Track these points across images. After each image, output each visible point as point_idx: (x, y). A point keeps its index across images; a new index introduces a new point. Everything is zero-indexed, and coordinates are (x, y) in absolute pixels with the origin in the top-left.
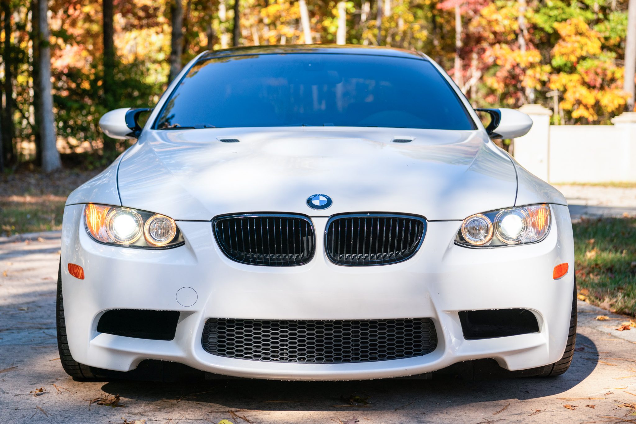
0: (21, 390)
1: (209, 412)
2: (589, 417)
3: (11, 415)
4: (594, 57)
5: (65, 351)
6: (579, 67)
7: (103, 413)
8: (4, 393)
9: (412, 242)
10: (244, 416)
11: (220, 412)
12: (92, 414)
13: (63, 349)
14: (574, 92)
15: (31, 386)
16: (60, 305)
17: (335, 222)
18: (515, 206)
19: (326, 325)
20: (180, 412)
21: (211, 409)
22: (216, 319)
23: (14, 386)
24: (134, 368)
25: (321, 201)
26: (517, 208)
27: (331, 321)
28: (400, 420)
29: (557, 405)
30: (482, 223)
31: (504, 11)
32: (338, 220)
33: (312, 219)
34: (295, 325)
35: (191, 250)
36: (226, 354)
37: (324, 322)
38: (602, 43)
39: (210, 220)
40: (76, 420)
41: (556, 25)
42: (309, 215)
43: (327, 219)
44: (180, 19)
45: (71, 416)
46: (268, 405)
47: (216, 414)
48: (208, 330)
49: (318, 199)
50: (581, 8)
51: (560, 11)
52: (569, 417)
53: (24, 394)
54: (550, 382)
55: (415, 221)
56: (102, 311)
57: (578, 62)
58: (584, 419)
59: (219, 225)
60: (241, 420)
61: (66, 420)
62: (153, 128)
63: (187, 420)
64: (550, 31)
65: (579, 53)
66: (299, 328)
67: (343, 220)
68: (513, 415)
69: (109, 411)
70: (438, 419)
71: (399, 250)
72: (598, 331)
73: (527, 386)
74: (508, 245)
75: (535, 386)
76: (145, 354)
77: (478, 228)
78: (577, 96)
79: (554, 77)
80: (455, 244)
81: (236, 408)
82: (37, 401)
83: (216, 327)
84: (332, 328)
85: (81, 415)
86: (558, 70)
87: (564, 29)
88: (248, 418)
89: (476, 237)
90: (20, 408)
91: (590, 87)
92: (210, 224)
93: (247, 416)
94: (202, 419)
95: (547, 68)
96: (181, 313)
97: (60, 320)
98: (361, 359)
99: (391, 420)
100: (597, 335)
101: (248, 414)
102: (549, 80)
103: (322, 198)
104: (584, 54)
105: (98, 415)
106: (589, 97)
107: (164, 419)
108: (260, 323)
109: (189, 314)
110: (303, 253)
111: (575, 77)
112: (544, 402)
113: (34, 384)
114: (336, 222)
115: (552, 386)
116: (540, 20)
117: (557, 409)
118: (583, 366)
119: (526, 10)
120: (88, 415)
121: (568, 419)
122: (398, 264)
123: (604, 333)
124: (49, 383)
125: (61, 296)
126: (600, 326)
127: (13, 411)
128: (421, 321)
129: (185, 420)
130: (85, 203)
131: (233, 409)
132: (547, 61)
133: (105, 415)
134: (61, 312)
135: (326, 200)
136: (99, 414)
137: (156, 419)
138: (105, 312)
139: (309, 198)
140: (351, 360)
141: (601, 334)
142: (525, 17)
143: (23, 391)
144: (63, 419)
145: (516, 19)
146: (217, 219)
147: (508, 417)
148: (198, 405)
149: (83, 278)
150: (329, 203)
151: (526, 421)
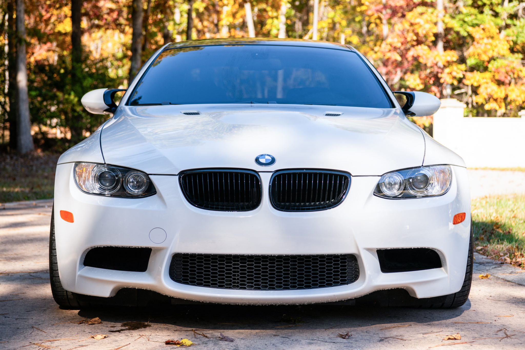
0: (19, 316)
1: (174, 331)
2: (481, 335)
3: (13, 332)
4: (503, 57)
5: (56, 283)
6: (490, 66)
7: (88, 331)
8: (6, 317)
9: (339, 193)
10: (203, 333)
11: (184, 331)
12: (79, 332)
13: (54, 281)
14: (486, 88)
15: (27, 312)
16: (52, 245)
17: (277, 176)
18: (422, 166)
19: (270, 260)
20: (151, 330)
21: (176, 328)
22: (181, 254)
23: (13, 313)
24: (113, 295)
25: (266, 160)
26: (425, 168)
27: (274, 256)
28: (329, 336)
29: (456, 327)
30: (396, 179)
31: (425, 16)
32: (280, 175)
33: (260, 173)
34: (245, 259)
35: (161, 197)
36: (189, 283)
37: (268, 257)
38: (510, 45)
39: (177, 174)
40: (67, 336)
41: (470, 29)
42: (257, 170)
43: (272, 174)
44: (140, 21)
45: (62, 333)
46: (222, 326)
47: (180, 332)
48: (174, 263)
49: (264, 158)
50: (493, 15)
51: (473, 17)
52: (465, 335)
53: (22, 318)
54: (451, 312)
55: (342, 176)
56: (88, 248)
57: (489, 62)
58: (476, 336)
59: (184, 178)
60: (201, 336)
61: (59, 335)
62: (127, 104)
63: (157, 336)
64: (465, 34)
65: (490, 54)
66: (249, 261)
67: (284, 175)
68: (420, 333)
69: (93, 329)
70: (360, 336)
71: (329, 199)
72: (495, 277)
73: (433, 314)
74: (417, 197)
75: (439, 314)
76: (123, 283)
77: (393, 183)
78: (489, 91)
79: (469, 75)
80: (374, 195)
81: (196, 328)
82: (33, 323)
83: (181, 261)
84: (275, 261)
85: (71, 332)
86: (472, 69)
87: (477, 33)
88: (206, 335)
89: (391, 190)
90: (20, 328)
91: (500, 83)
92: (177, 177)
93: (205, 334)
94: (169, 335)
95: (463, 67)
96: (152, 249)
97: (52, 257)
98: (298, 287)
99: (321, 337)
100: (493, 280)
101: (206, 332)
102: (464, 77)
103: (267, 157)
104: (495, 54)
105: (84, 333)
106: (500, 92)
107: (138, 335)
108: (216, 257)
109: (159, 250)
110: (252, 202)
111: (487, 75)
112: (446, 325)
113: (30, 311)
114: (279, 176)
115: (453, 315)
116: (455, 25)
117: (455, 330)
118: (480, 301)
119: (444, 16)
120: (76, 332)
121: (464, 336)
122: (328, 210)
123: (499, 278)
124: (42, 310)
125: (53, 238)
126: (497, 273)
127: (14, 329)
128: (346, 257)
129: (156, 336)
130: (74, 162)
131: (194, 329)
132: (462, 60)
133: (90, 333)
134: (53, 251)
135: (271, 158)
136: (85, 331)
137: (132, 335)
138: (90, 249)
139: (257, 157)
140: (290, 287)
141: (497, 279)
142: (443, 22)
143: (21, 316)
144: (56, 335)
145: (436, 24)
146: (183, 174)
147: (416, 335)
148: (165, 326)
149: (72, 221)
150: (273, 161)
151: (430, 337)
